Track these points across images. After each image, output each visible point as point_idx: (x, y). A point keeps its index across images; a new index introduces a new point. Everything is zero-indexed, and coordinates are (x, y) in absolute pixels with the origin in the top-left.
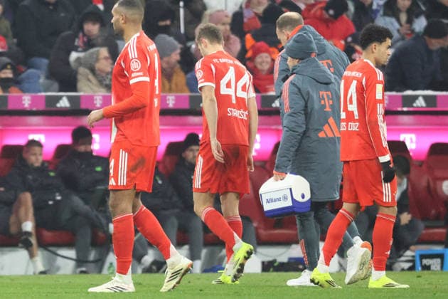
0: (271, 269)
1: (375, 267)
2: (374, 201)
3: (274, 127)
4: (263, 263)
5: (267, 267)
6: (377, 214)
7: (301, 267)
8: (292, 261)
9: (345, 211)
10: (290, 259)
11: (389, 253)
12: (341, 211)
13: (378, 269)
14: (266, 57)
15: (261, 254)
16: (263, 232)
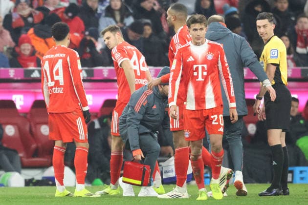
0: (31, 184)
1: (78, 182)
2: (73, 139)
3: (32, 90)
4: (26, 180)
5: (28, 183)
6: (76, 148)
7: (51, 183)
8: (45, 179)
9: (57, 147)
10: (43, 178)
11: (86, 172)
12: (55, 148)
13: (80, 182)
14: (28, 46)
15: (24, 174)
16: (25, 160)
